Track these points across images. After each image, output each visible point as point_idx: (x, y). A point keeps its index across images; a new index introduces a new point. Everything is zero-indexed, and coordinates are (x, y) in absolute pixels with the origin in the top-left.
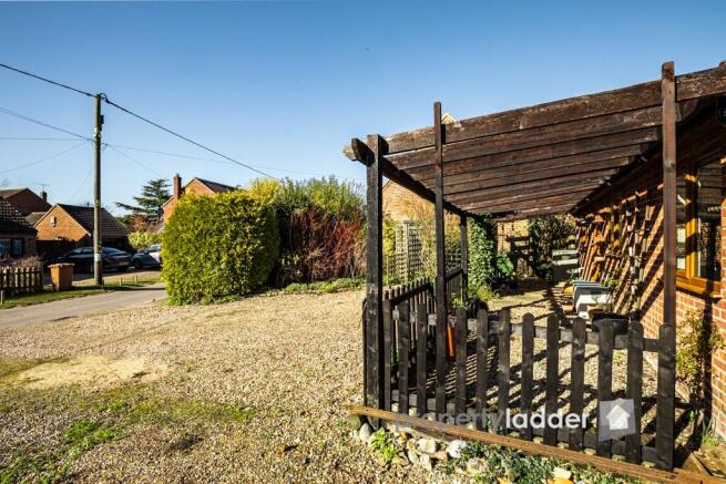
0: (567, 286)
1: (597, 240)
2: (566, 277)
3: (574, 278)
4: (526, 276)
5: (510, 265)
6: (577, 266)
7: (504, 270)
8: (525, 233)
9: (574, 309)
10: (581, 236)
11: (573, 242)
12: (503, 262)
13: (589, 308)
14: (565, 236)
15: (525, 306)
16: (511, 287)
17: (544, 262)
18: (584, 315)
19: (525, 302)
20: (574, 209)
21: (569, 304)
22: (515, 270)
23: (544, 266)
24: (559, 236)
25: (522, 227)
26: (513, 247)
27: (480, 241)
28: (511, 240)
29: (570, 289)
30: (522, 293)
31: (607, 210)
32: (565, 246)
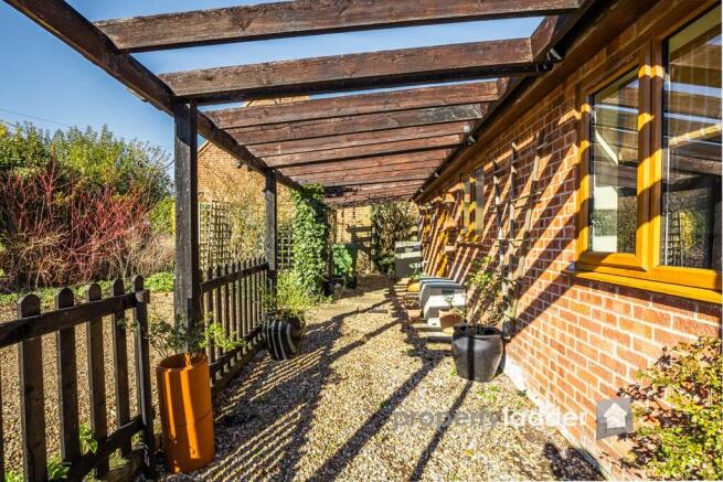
0: (411, 282)
1: (447, 225)
2: (410, 272)
3: (418, 273)
4: (367, 272)
5: (348, 259)
6: (421, 259)
7: (342, 265)
8: (368, 223)
9: (422, 315)
10: (425, 225)
11: (416, 233)
12: (340, 255)
13: (442, 314)
14: (408, 227)
15: (364, 311)
16: (348, 286)
17: (385, 256)
18: (434, 322)
19: (365, 306)
20: (419, 193)
21: (415, 307)
22: (354, 265)
23: (386, 260)
24: (401, 226)
25: (364, 216)
26: (355, 239)
27: (308, 224)
28: (353, 230)
29: (415, 286)
30: (361, 294)
31: (459, 187)
32: (408, 238)
